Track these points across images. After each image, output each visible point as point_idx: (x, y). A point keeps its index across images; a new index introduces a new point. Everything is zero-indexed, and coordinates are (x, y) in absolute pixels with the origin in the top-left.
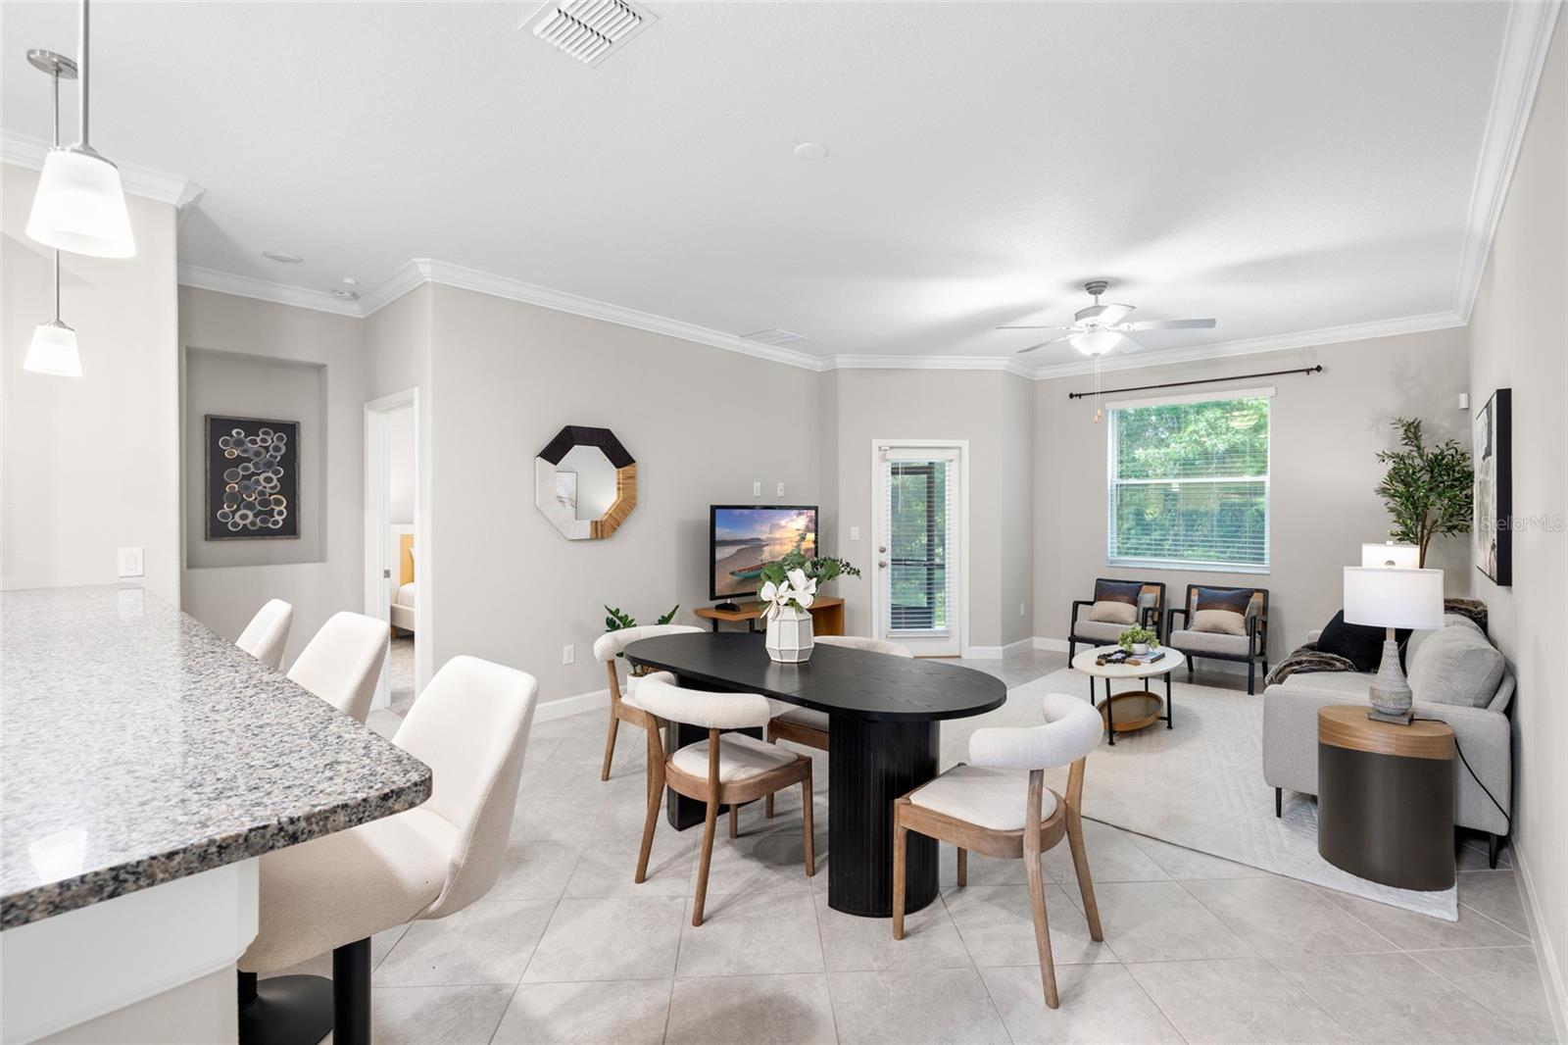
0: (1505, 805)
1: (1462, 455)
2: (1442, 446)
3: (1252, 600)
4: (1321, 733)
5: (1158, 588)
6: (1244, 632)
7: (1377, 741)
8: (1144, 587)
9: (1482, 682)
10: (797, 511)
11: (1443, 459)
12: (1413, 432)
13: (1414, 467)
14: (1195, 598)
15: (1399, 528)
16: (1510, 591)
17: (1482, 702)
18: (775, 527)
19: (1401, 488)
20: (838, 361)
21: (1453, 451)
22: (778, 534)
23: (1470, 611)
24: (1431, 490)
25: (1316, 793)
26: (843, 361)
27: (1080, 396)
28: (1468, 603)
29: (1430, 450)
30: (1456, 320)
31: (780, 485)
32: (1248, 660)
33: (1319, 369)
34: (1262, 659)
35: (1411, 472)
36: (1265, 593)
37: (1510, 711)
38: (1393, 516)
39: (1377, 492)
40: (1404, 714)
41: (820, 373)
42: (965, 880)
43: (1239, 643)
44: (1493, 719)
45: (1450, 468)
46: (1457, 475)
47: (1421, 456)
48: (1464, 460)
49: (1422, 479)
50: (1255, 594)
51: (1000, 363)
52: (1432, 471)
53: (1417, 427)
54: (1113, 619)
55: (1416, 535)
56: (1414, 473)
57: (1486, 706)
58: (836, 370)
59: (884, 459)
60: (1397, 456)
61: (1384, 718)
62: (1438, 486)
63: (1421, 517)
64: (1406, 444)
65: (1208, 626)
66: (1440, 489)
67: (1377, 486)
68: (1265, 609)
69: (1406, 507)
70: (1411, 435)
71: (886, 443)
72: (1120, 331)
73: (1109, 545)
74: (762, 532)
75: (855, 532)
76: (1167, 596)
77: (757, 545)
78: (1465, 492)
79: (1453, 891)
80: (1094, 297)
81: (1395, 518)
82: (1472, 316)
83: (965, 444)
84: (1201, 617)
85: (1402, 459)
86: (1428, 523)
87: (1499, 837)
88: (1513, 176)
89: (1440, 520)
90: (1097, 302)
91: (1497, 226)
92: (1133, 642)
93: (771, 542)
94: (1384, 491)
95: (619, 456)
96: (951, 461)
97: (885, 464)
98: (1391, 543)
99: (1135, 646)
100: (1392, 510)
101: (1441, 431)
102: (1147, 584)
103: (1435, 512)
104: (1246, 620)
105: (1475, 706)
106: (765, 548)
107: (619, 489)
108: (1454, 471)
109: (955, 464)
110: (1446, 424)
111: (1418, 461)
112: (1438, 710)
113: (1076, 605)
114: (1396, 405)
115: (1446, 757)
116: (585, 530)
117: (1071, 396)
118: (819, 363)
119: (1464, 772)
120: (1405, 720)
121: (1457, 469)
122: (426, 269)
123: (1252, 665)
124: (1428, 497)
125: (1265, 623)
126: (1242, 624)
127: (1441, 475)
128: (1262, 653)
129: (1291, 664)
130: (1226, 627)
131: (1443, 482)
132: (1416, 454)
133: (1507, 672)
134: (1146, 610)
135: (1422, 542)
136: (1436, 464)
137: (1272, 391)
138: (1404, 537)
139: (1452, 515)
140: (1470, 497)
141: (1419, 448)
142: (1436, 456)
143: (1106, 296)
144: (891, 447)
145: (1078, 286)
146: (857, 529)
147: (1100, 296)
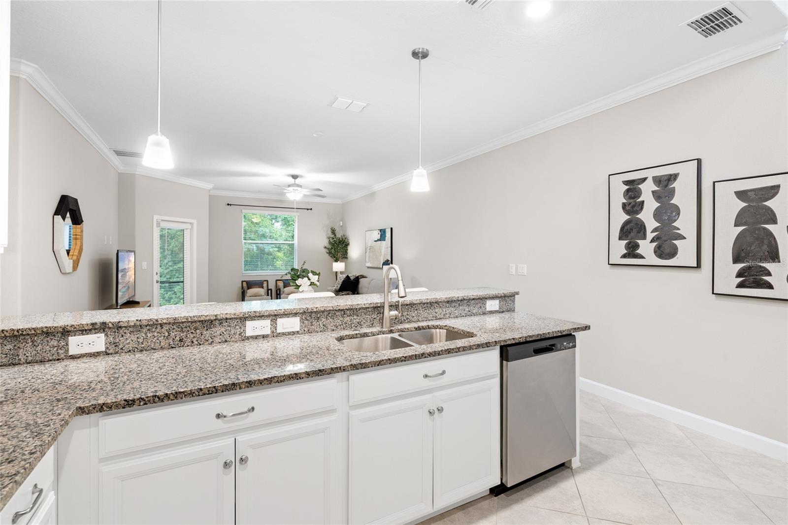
5: (266, 282)
18: (129, 261)
19: (333, 247)
21: (344, 237)
22: (130, 265)
27: (231, 205)
30: (340, 202)
33: (311, 209)
46: (345, 244)
53: (334, 230)
54: (256, 295)
58: (134, 174)
59: (158, 225)
64: (332, 234)
69: (334, 252)
71: (160, 217)
72: (303, 194)
74: (126, 265)
75: (145, 265)
77: (125, 272)
80: (294, 180)
83: (195, 222)
85: (331, 238)
86: (338, 256)
90: (295, 182)
93: (129, 269)
95: (79, 219)
96: (187, 229)
97: (158, 229)
106: (127, 274)
107: (76, 239)
109: (189, 230)
111: (335, 240)
116: (71, 266)
117: (228, 205)
136: (338, 241)
137: (298, 214)
139: (344, 254)
141: (335, 236)
142: (339, 238)
143: (298, 181)
144: (162, 220)
145: (289, 175)
146: (145, 263)
147: (296, 180)
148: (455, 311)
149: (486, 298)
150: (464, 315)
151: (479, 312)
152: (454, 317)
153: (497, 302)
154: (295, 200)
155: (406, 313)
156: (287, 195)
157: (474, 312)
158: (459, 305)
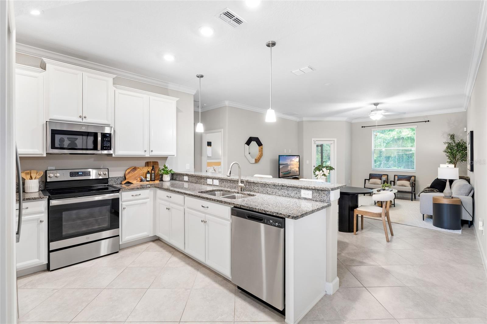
0: (472, 215)
1: (465, 143)
2: (460, 140)
3: (412, 178)
4: (433, 201)
5: (386, 176)
6: (410, 186)
7: (445, 201)
8: (383, 175)
9: (467, 191)
10: (297, 156)
11: (460, 144)
12: (452, 137)
13: (453, 146)
14: (396, 178)
15: (449, 160)
16: (473, 173)
17: (467, 195)
18: (291, 161)
19: (450, 151)
20: (303, 119)
21: (462, 142)
22: (292, 163)
23: (466, 179)
24: (457, 151)
25: (432, 215)
26: (305, 119)
27: (364, 127)
28: (465, 177)
29: (457, 141)
30: (463, 110)
31: (290, 150)
32: (411, 193)
33: (428, 121)
34: (414, 193)
35: (452, 147)
36: (415, 177)
37: (473, 196)
38: (448, 157)
39: (444, 151)
40: (450, 197)
41: (298, 122)
42: (363, 227)
43: (409, 189)
44: (470, 198)
45: (462, 146)
46: (463, 148)
47: (455, 143)
48: (465, 144)
49: (455, 149)
50: (412, 177)
51: (345, 119)
52: (457, 147)
53: (454, 136)
54: (375, 183)
55: (453, 162)
56: (453, 147)
57: (468, 196)
58: (303, 121)
59: (315, 143)
60: (449, 143)
61: (447, 197)
62: (459, 150)
63: (455, 158)
64: (451, 140)
65: (401, 185)
66: (459, 151)
67: (443, 150)
68: (415, 181)
69: (451, 155)
70: (452, 138)
71: (315, 139)
72: (383, 115)
73: (372, 165)
74: (288, 162)
75: (308, 162)
76: (389, 178)
77: (287, 165)
78: (465, 152)
79: (461, 230)
80: (375, 106)
81: (448, 158)
82: (467, 109)
83: (336, 140)
84: (398, 183)
85: (450, 143)
86: (456, 159)
87: (470, 221)
88: (474, 86)
89: (459, 159)
90: (376, 108)
91: (471, 94)
92: (385, 187)
93: (290, 164)
94: (445, 151)
95: (260, 144)
96: (332, 144)
97: (315, 145)
98: (447, 164)
99: (386, 188)
100: (447, 156)
101: (460, 137)
102: (384, 175)
103: (458, 157)
104: (410, 184)
105: (466, 196)
106: (289, 166)
107: (259, 151)
108: (463, 147)
110: (461, 135)
111: (454, 144)
112: (458, 196)
113: (365, 180)
114: (448, 130)
115: (459, 204)
116: (253, 161)
117: (362, 127)
118: (298, 119)
119: (463, 208)
120: (451, 198)
121: (463, 146)
122: (227, 103)
123: (412, 194)
124: (456, 153)
125: (415, 184)
126: (409, 184)
127: (459, 148)
128: (414, 191)
129: (424, 191)
130: (405, 185)
131: (460, 149)
132: (453, 142)
133: (472, 189)
134: (384, 181)
135: (455, 164)
136: (458, 145)
137: (416, 126)
138: (451, 162)
139: (462, 157)
140: (466, 153)
141: (454, 141)
142: (458, 143)
143: (379, 107)
144: (317, 140)
145: (372, 104)
146: (308, 161)
147: (377, 106)
148: (279, 192)
149: (301, 188)
150: (285, 196)
151: (296, 196)
152: (278, 195)
153: (310, 192)
154: (376, 120)
155: (253, 187)
156: (370, 117)
157: (292, 195)
158: (281, 189)
